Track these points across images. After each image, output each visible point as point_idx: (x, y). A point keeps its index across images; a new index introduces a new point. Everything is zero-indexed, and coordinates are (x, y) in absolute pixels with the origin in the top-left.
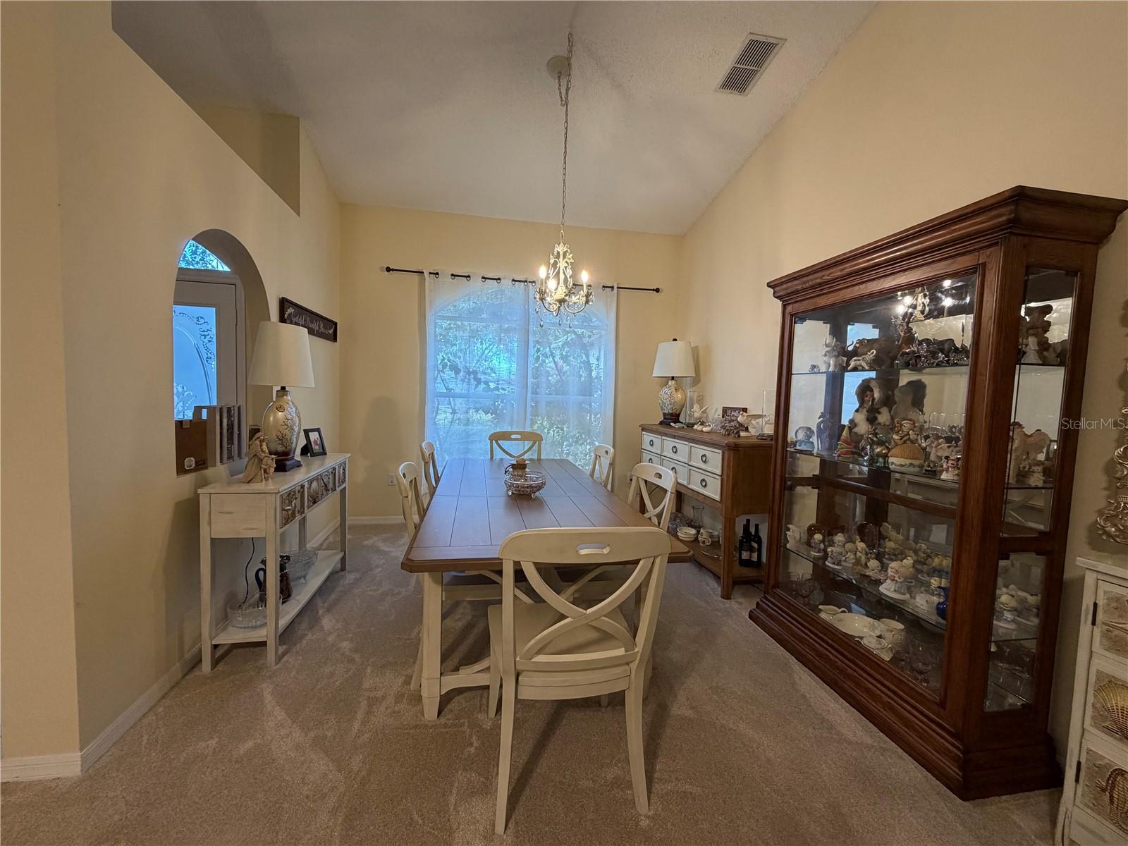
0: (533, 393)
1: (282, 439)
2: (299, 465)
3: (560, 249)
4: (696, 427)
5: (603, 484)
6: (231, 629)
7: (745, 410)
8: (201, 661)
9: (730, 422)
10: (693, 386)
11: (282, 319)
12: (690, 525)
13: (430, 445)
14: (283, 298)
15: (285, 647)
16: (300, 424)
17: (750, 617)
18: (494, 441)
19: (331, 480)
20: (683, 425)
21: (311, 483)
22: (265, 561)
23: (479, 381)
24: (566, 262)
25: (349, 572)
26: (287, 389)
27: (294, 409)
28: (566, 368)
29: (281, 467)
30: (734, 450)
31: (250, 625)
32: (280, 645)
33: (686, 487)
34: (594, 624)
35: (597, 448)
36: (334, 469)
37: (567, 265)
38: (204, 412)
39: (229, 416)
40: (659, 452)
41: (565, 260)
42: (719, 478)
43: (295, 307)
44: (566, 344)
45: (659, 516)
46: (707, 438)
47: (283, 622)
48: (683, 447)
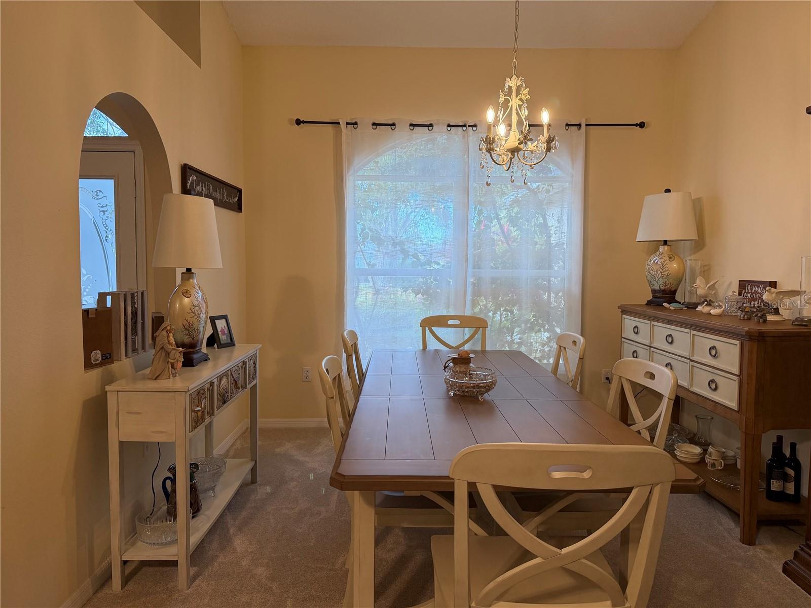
0: (474, 268)
1: (189, 329)
2: (206, 359)
3: (512, 82)
4: (699, 308)
5: (571, 384)
6: (139, 544)
7: (773, 284)
8: (111, 577)
9: (750, 301)
10: (695, 253)
11: (185, 190)
12: (693, 441)
13: (353, 334)
14: (185, 165)
15: (195, 569)
16: (207, 311)
17: (783, 572)
18: (427, 328)
19: (241, 376)
20: (680, 306)
21: (221, 379)
22: (174, 468)
23: (406, 254)
24: (521, 99)
25: (260, 485)
26: (193, 271)
27: (200, 294)
28: (515, 233)
29: (189, 362)
30: (758, 341)
31: (160, 541)
32: (191, 566)
33: (688, 390)
34: (570, 567)
35: (560, 338)
36: (244, 363)
37: (521, 103)
38: (109, 298)
39: (133, 303)
40: (647, 342)
41: (518, 98)
42: (736, 378)
43: (197, 174)
44: (516, 201)
45: (652, 429)
46: (718, 323)
47: (195, 539)
48: (682, 336)
